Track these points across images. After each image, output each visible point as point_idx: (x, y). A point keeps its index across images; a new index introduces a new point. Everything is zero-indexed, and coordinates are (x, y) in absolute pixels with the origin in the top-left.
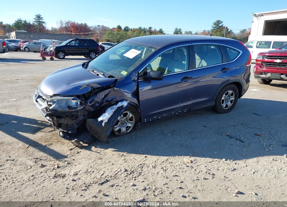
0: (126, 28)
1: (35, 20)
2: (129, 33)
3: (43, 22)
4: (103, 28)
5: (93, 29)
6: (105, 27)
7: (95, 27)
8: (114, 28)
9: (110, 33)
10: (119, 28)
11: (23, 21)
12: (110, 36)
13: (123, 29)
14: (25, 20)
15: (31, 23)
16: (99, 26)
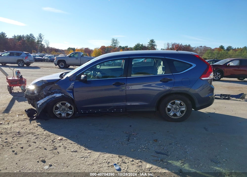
0: (229, 48)
1: (149, 44)
2: (231, 52)
3: (155, 45)
4: (205, 48)
5: (196, 49)
6: (207, 47)
7: (198, 48)
8: (217, 48)
9: (210, 53)
10: (222, 47)
11: (141, 45)
12: (210, 55)
13: (226, 48)
14: (142, 44)
15: (146, 46)
16: (201, 46)
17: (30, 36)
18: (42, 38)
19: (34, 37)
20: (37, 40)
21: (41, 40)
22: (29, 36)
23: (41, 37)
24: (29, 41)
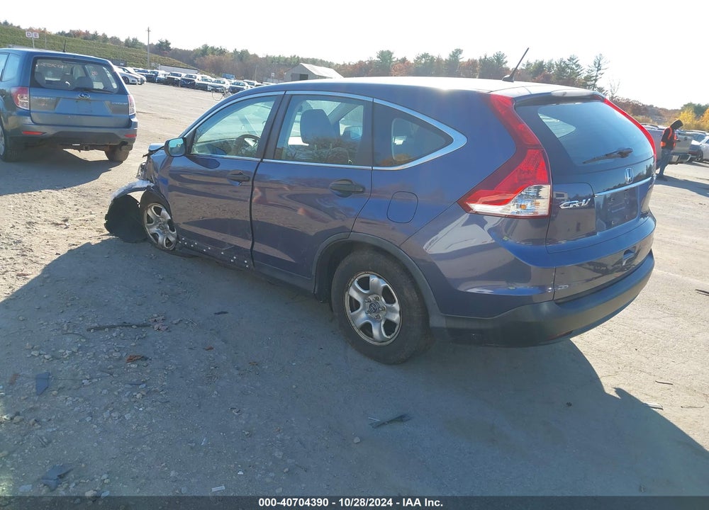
17: (567, 62)
18: (602, 68)
19: (578, 66)
20: (587, 74)
21: (597, 76)
22: (564, 62)
23: (599, 65)
24: (561, 79)
